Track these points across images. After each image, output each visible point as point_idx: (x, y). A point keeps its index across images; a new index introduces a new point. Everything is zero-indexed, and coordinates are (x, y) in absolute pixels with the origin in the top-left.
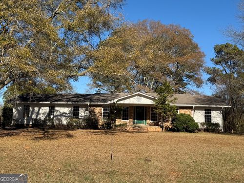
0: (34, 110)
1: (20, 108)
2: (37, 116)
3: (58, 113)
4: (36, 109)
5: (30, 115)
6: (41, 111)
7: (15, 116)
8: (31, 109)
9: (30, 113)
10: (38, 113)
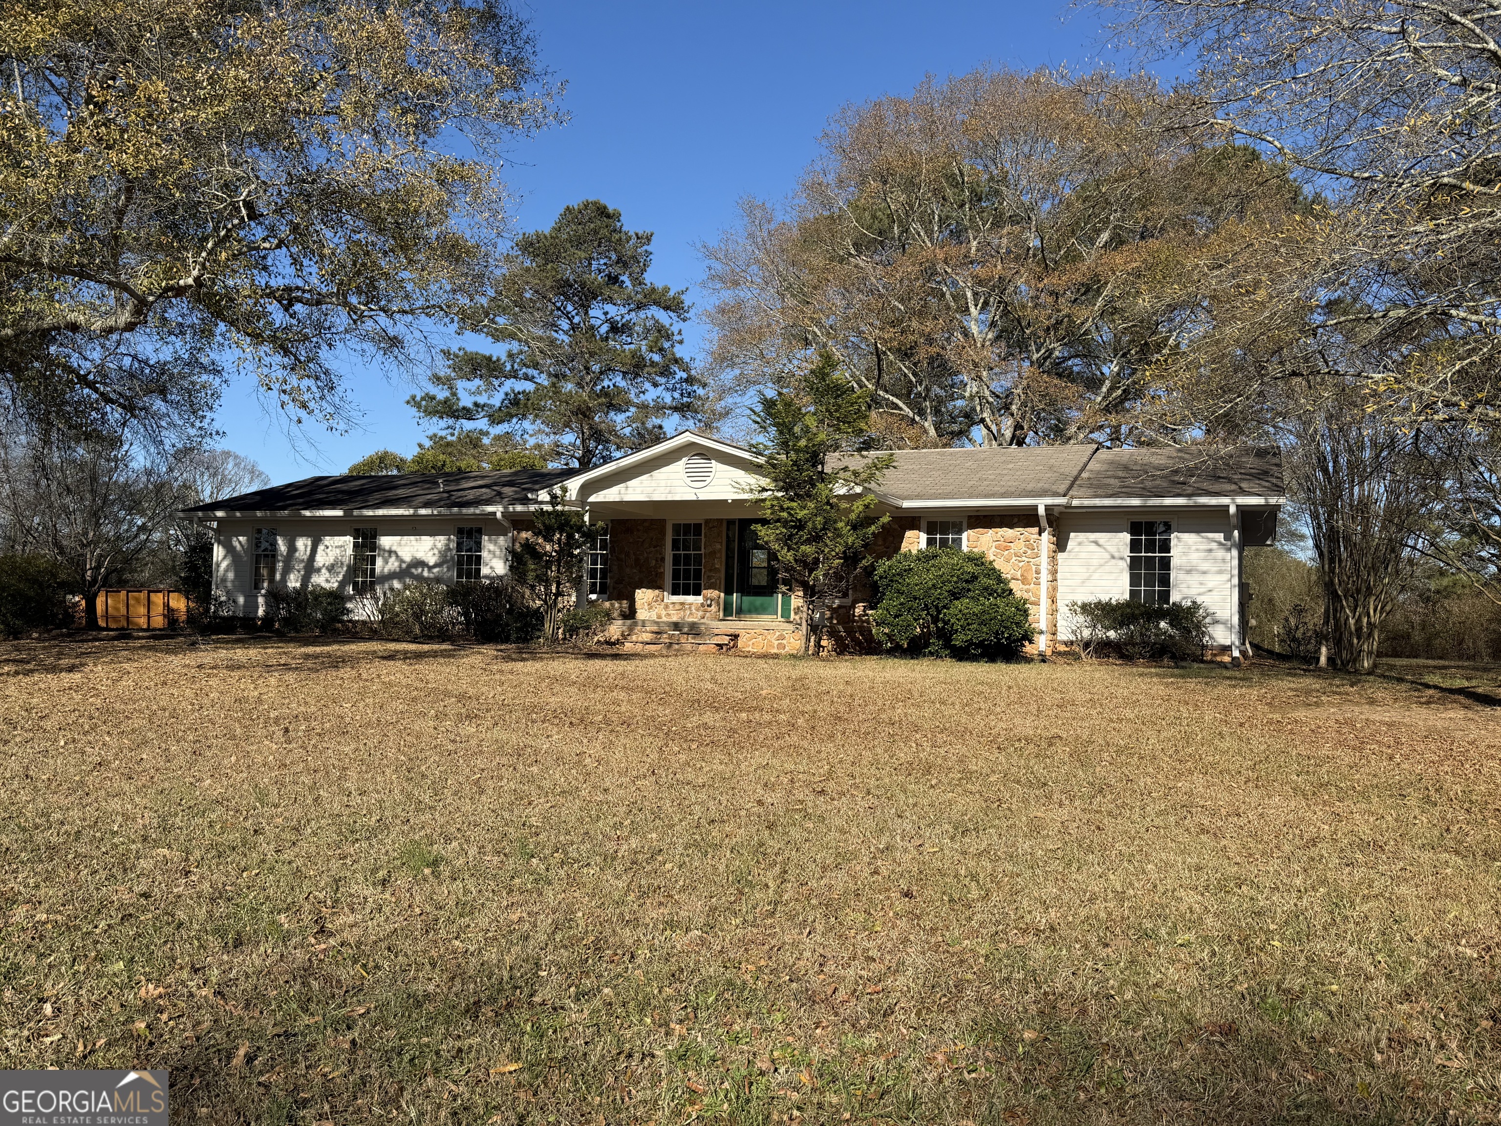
0: (292, 549)
1: (240, 541)
2: (306, 580)
3: (393, 565)
4: (303, 544)
5: (278, 577)
6: (321, 559)
7: (224, 580)
8: (282, 545)
9: (280, 565)
10: (310, 568)
